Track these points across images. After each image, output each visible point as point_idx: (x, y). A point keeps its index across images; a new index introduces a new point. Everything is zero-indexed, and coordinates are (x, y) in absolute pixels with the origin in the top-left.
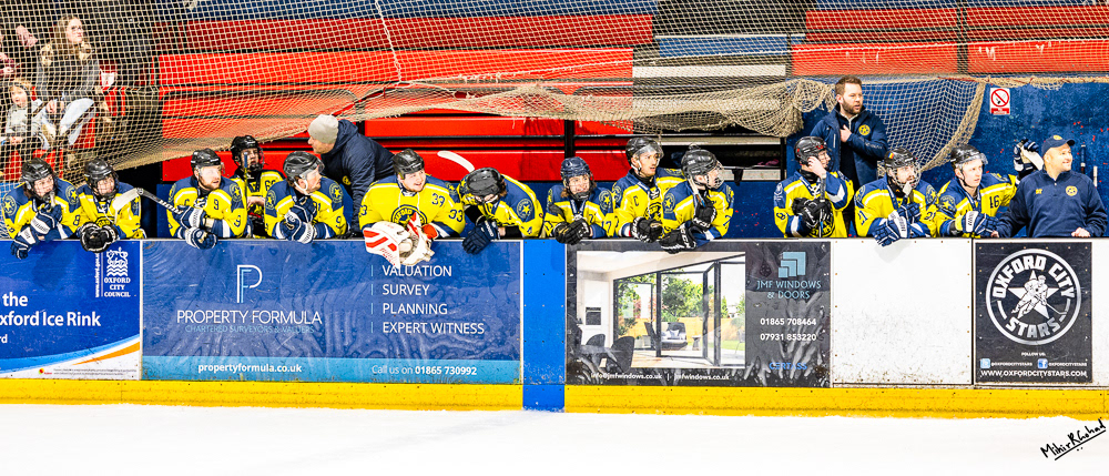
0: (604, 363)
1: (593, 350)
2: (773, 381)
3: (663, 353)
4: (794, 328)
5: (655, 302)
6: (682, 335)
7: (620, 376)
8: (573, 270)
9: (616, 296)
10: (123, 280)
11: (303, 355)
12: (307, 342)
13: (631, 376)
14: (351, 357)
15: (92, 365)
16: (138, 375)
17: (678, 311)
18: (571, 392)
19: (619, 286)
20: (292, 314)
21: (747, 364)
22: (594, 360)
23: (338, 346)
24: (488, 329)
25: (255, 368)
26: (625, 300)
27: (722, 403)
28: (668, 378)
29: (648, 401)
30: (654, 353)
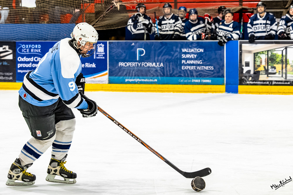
0: (250, 79)
1: (247, 75)
3: (269, 75)
5: (266, 60)
6: (275, 70)
7: (256, 83)
8: (241, 50)
9: (255, 58)
10: (102, 53)
11: (158, 76)
12: (159, 72)
13: (259, 83)
14: (172, 77)
15: (93, 79)
16: (107, 82)
17: (274, 63)
18: (240, 87)
19: (256, 55)
20: (154, 64)
22: (248, 78)
23: (168, 74)
24: (214, 68)
25: (143, 80)
26: (257, 59)
27: (287, 91)
28: (270, 83)
29: (264, 91)
30: (266, 76)
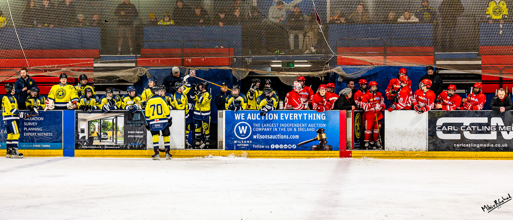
0: (85, 144)
1: (82, 140)
2: (131, 148)
3: (102, 141)
4: (137, 134)
5: (99, 127)
6: (107, 136)
7: (90, 147)
8: (77, 118)
9: (89, 125)
11: (2, 142)
12: (2, 139)
13: (93, 147)
17: (106, 129)
18: (76, 152)
19: (90, 123)
21: (124, 144)
22: (83, 143)
24: (53, 134)
26: (91, 126)
27: (118, 154)
28: (103, 147)
29: (97, 154)
30: (99, 141)
